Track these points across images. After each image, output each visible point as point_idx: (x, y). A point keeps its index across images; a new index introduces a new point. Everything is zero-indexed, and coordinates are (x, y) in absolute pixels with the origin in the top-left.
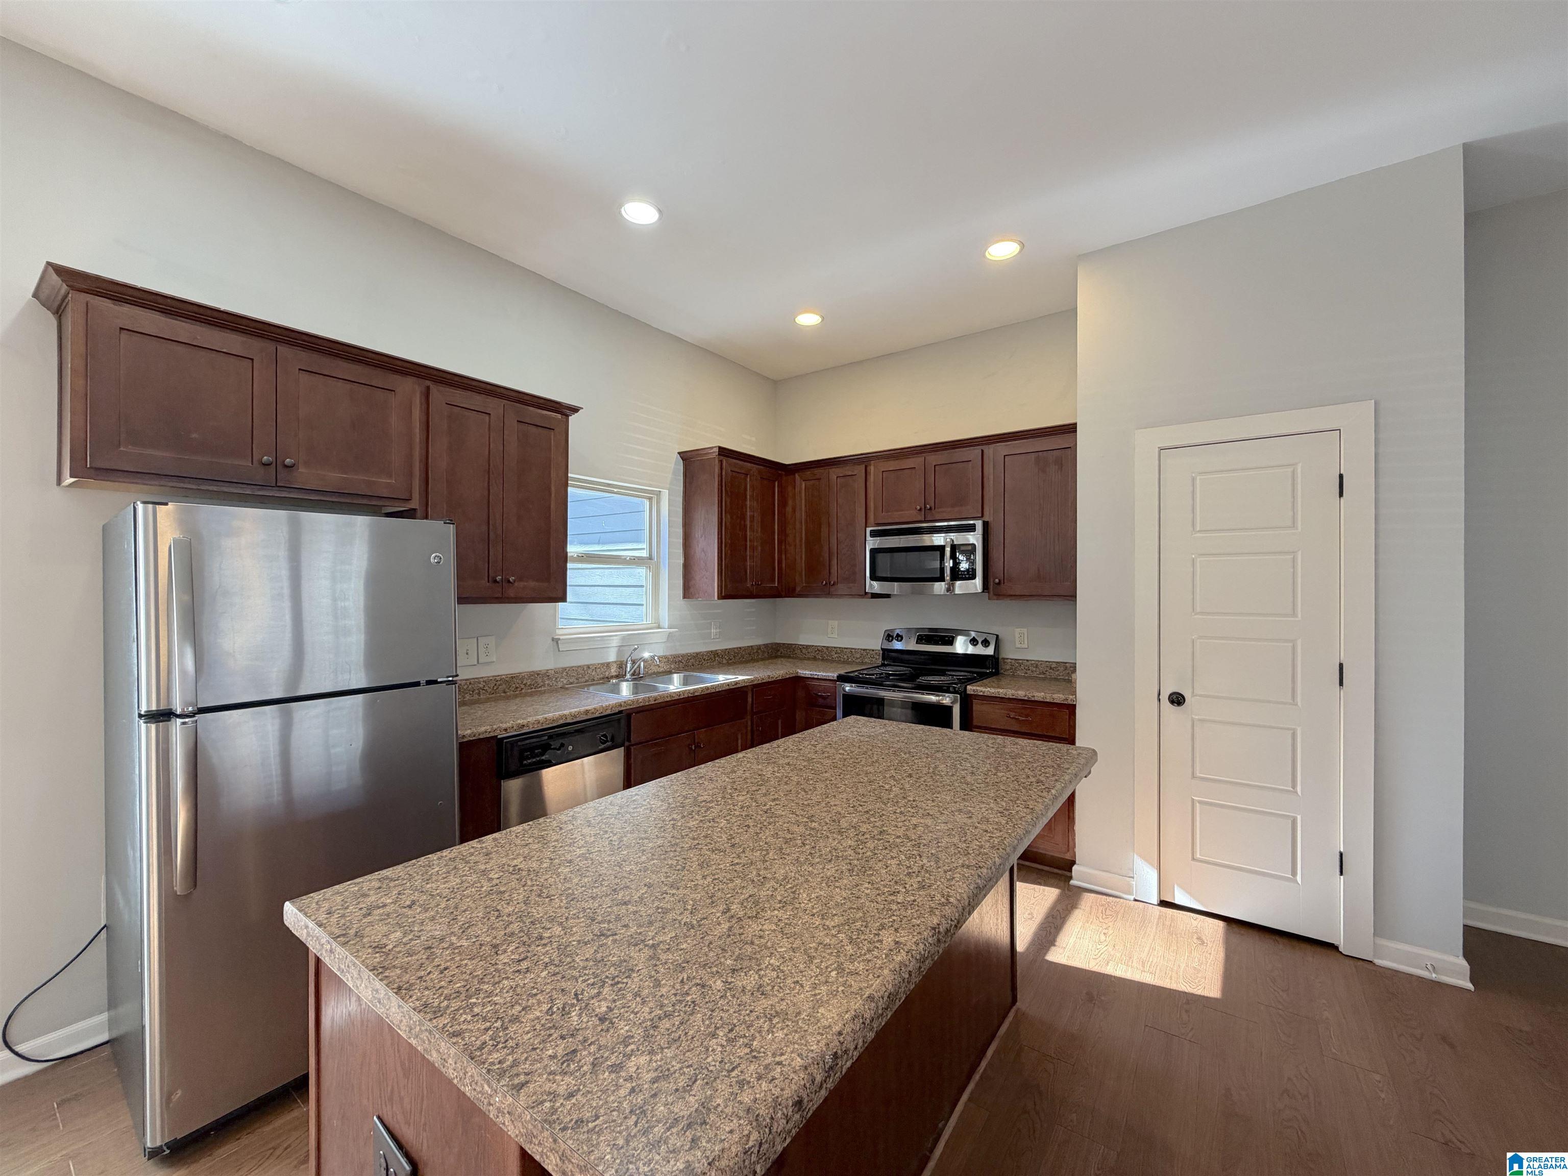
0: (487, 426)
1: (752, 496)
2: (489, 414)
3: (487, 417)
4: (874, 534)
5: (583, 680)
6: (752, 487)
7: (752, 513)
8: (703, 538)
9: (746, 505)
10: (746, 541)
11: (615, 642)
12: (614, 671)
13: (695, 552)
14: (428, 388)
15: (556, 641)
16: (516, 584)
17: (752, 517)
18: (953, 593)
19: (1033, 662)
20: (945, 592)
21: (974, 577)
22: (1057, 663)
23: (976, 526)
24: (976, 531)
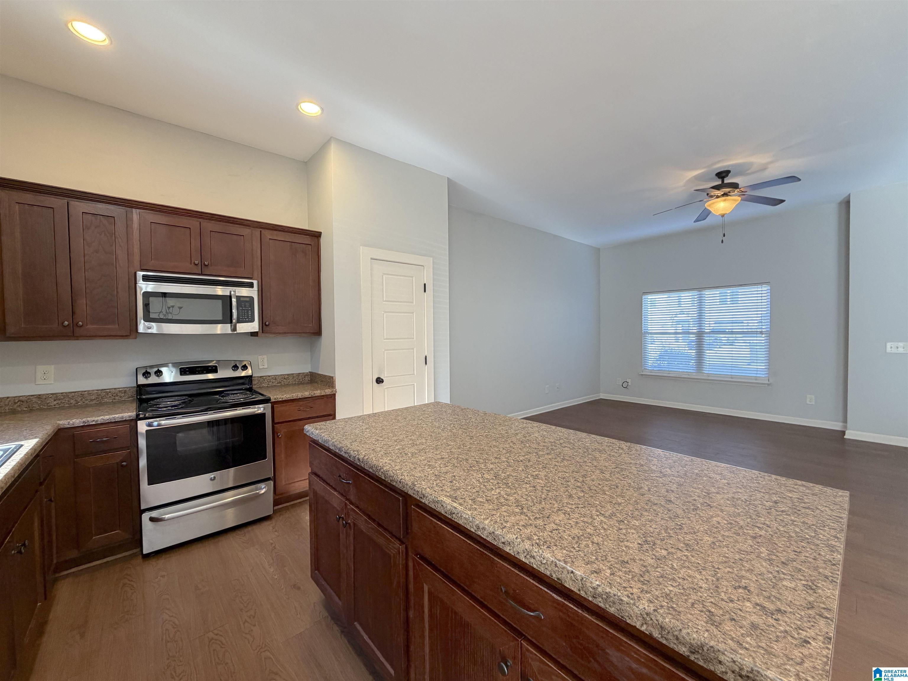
4: (146, 278)
18: (236, 332)
19: (273, 377)
20: (229, 332)
21: (252, 320)
22: (288, 375)
23: (253, 284)
24: (253, 288)
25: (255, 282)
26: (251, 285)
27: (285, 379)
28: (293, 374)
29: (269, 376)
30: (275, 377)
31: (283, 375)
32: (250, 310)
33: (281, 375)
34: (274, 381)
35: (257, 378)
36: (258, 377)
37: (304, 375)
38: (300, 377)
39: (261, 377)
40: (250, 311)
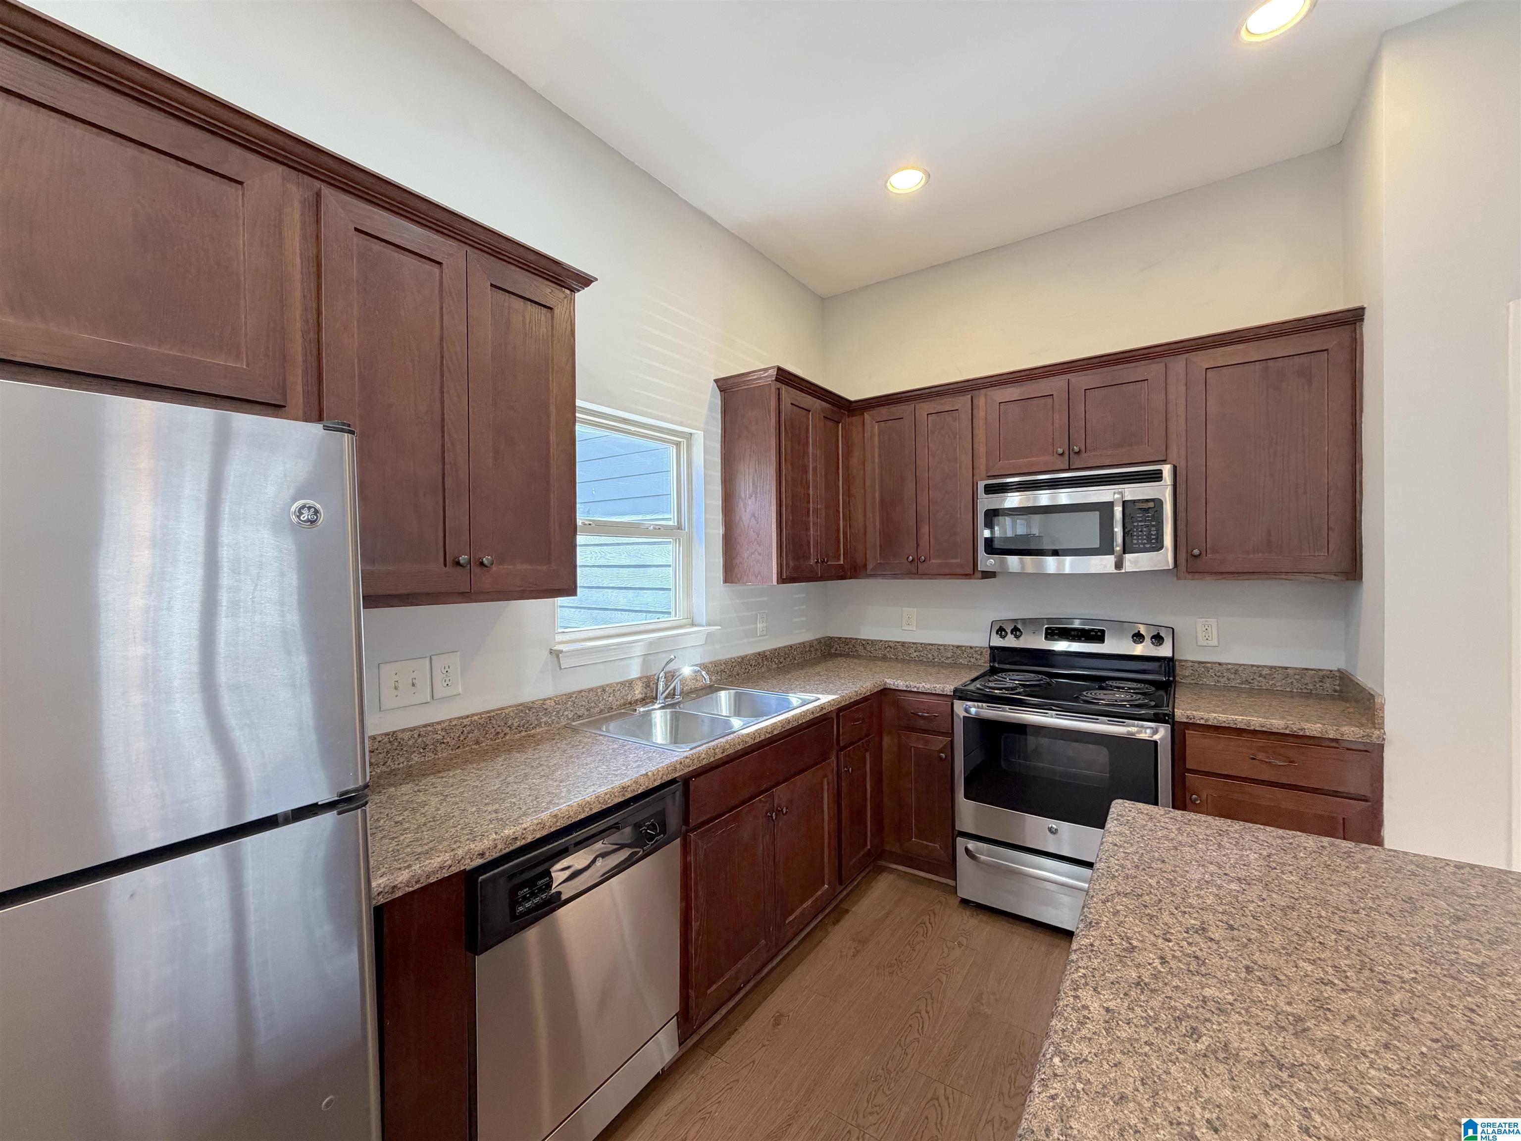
0: (437, 285)
1: (814, 441)
2: (439, 263)
3: (436, 270)
4: (989, 490)
5: (597, 709)
6: (814, 427)
7: (815, 464)
8: (753, 498)
9: (808, 453)
10: (808, 502)
11: (639, 651)
12: (638, 692)
13: (741, 519)
14: (318, 195)
15: (556, 654)
16: (494, 568)
17: (815, 469)
18: (1123, 571)
19: (1229, 666)
20: (1112, 569)
21: (1158, 545)
22: (1271, 668)
23: (1162, 473)
24: (1161, 481)
25: (1167, 469)
26: (1156, 476)
27: (1261, 676)
28: (1286, 668)
29: (1220, 664)
30: (1236, 669)
31: (1258, 666)
32: (1153, 526)
33: (1253, 666)
34: (1233, 676)
35: (1190, 664)
36: (1192, 662)
37: (1321, 674)
38: (1307, 680)
39: (1200, 663)
40: (1153, 529)
